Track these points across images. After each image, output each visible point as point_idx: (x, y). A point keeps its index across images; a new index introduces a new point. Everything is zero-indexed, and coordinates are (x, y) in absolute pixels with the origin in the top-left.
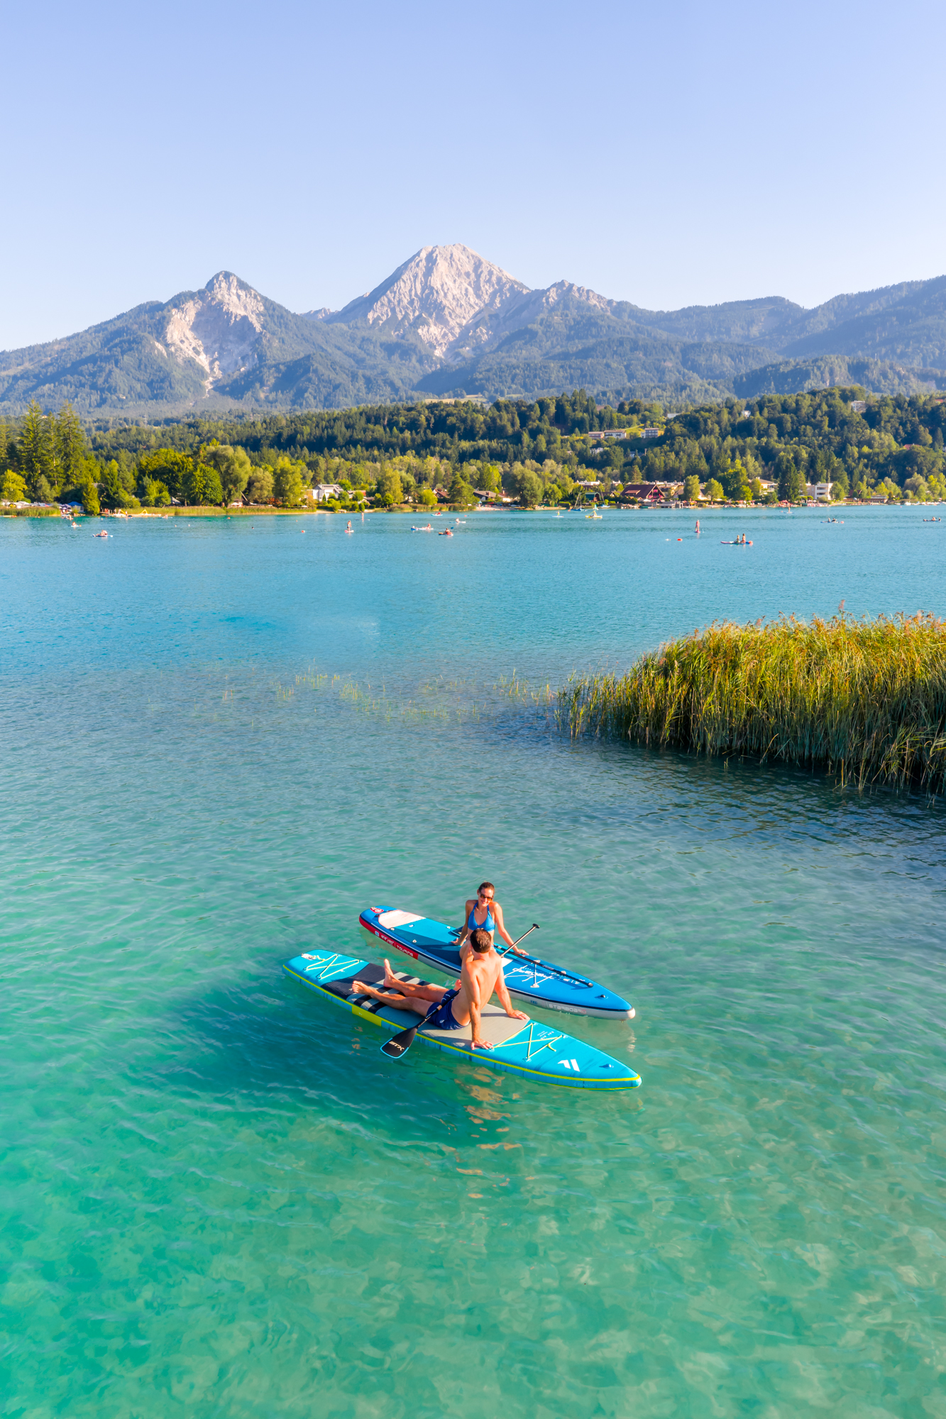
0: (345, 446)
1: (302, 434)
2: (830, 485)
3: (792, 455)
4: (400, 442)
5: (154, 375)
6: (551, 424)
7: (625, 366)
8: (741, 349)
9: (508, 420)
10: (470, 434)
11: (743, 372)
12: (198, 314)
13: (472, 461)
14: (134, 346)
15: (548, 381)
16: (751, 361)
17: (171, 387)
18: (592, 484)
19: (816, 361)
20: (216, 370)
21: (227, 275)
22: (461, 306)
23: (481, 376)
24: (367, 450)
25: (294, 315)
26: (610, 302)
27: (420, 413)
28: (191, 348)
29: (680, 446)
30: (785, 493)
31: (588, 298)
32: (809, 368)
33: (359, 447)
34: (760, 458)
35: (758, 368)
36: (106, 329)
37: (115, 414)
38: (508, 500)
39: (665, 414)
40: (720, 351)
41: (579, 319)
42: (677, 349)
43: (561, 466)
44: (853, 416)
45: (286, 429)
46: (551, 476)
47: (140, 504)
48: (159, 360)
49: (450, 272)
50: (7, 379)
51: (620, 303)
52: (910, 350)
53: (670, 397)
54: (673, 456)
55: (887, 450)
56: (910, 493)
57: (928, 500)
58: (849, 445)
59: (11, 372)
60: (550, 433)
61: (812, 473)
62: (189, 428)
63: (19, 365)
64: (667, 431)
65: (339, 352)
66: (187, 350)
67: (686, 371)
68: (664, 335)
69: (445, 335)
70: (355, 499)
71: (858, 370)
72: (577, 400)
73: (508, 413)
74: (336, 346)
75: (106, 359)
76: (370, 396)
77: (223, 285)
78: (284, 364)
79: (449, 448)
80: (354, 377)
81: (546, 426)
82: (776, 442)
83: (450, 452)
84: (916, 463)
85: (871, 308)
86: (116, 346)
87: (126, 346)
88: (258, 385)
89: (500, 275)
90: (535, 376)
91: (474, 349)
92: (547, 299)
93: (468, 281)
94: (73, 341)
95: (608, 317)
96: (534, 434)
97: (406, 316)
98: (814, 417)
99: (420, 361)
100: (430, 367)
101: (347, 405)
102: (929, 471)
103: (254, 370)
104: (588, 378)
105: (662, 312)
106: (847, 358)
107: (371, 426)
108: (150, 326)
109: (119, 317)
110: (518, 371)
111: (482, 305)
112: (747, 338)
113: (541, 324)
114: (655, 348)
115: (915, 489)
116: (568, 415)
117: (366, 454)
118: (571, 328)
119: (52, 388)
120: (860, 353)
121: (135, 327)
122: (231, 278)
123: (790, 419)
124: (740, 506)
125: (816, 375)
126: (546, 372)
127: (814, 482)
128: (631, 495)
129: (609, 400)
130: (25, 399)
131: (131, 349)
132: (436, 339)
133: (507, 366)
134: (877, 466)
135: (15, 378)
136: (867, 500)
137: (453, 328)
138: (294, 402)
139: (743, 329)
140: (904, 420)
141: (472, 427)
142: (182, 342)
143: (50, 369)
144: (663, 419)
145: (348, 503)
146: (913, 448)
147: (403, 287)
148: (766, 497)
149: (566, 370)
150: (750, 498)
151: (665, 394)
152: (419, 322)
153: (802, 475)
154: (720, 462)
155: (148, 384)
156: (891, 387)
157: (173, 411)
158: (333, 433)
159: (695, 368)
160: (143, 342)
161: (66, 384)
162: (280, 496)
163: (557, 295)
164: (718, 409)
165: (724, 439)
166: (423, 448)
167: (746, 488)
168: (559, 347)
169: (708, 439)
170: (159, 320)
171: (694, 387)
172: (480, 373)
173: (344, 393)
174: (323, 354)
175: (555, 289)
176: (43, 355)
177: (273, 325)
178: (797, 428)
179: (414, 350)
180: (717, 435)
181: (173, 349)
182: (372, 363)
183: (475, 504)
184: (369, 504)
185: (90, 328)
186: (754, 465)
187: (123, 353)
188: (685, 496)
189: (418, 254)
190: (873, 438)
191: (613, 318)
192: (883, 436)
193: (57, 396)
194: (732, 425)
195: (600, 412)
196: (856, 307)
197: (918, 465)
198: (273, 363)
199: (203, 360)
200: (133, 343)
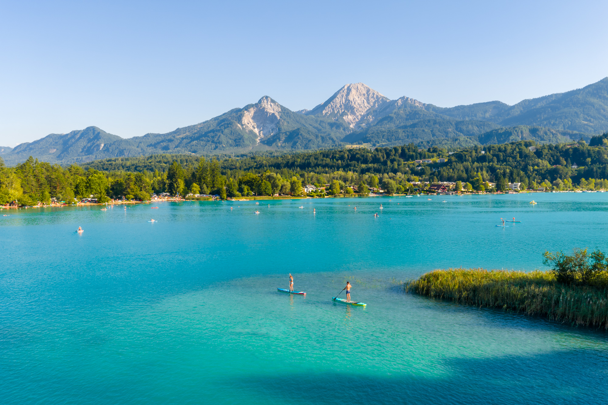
0: (314, 167)
1: (297, 162)
2: (519, 184)
3: (503, 171)
4: (337, 165)
5: (237, 137)
6: (400, 157)
7: (431, 131)
8: (482, 123)
9: (381, 156)
10: (365, 161)
11: (483, 132)
12: (255, 113)
13: (367, 173)
15: (398, 137)
16: (486, 128)
17: (243, 142)
18: (417, 183)
19: (515, 128)
20: (261, 134)
21: (267, 97)
22: (361, 107)
23: (370, 136)
24: (323, 168)
25: (293, 112)
26: (424, 104)
27: (345, 153)
28: (252, 126)
29: (454, 166)
30: (499, 188)
31: (415, 103)
32: (512, 131)
33: (320, 167)
34: (489, 171)
35: (489, 131)
36: (219, 119)
37: (221, 153)
38: (382, 191)
39: (448, 153)
40: (472, 124)
41: (411, 111)
42: (453, 123)
43: (404, 175)
44: (530, 153)
45: (291, 160)
46: (399, 179)
47: (241, 195)
48: (239, 131)
49: (357, 94)
50: (179, 139)
51: (428, 105)
52: (557, 122)
53: (451, 144)
54: (451, 170)
55: (545, 168)
56: (555, 187)
57: (563, 190)
58: (528, 166)
59: (181, 136)
60: (399, 161)
61: (511, 178)
62: (252, 159)
63: (184, 133)
64: (449, 160)
65: (311, 127)
66: (250, 127)
67: (457, 132)
68: (448, 118)
69: (355, 119)
70: (321, 192)
71: (533, 132)
72: (410, 147)
73: (381, 153)
74: (310, 124)
75: (218, 131)
76: (323, 144)
77: (265, 101)
78: (288, 132)
79: (357, 167)
80: (317, 137)
81: (397, 158)
82: (496, 164)
83: (357, 169)
84: (559, 173)
85: (539, 105)
86: (222, 126)
87: (226, 126)
88: (278, 140)
89: (378, 94)
90: (392, 135)
91: (366, 125)
92: (397, 104)
93: (364, 97)
94: (206, 124)
95: (423, 111)
96: (392, 161)
97: (338, 112)
98: (513, 154)
99: (344, 130)
100: (348, 132)
101: (314, 148)
102: (565, 177)
103: (276, 135)
104: (415, 136)
105: (447, 108)
106: (528, 126)
107: (325, 159)
108: (236, 118)
109: (224, 114)
110: (385, 133)
111: (370, 107)
112: (484, 118)
113: (395, 114)
114: (444, 123)
115: (557, 185)
116: (407, 153)
117: (323, 170)
118: (407, 115)
119: (197, 142)
120: (535, 124)
121: (230, 118)
122: (268, 98)
123: (502, 155)
124: (480, 193)
125: (515, 134)
126: (397, 134)
127: (512, 182)
128: (433, 189)
129: (424, 145)
130: (186, 147)
131: (228, 127)
132: (351, 121)
133: (381, 131)
134: (541, 175)
135: (183, 139)
136: (537, 190)
137: (358, 116)
138: (292, 147)
139: (482, 114)
140: (553, 155)
141: (366, 159)
142: (248, 124)
143: (196, 135)
144: (447, 155)
145: (319, 194)
146: (557, 167)
147: (338, 100)
148: (491, 189)
149: (405, 133)
150: (484, 190)
151: (448, 142)
152: (344, 114)
153: (507, 180)
154: (471, 174)
155: (234, 141)
156: (549, 138)
157: (244, 151)
158: (309, 161)
159: (461, 131)
160: (233, 124)
161: (202, 141)
162: (293, 191)
163: (402, 102)
164: (470, 150)
165: (473, 163)
166: (346, 168)
167: (482, 186)
168: (402, 123)
169: (466, 164)
170: (239, 115)
171: (461, 139)
172: (369, 134)
173: (313, 143)
174: (304, 128)
175: (400, 100)
176: (193, 129)
177: (284, 116)
178: (505, 158)
179: (342, 126)
180: (470, 161)
181: (244, 127)
182: (324, 131)
183: (369, 193)
184: (327, 194)
185: (212, 119)
186: (486, 175)
187: (225, 128)
188: (456, 189)
189: (344, 87)
190: (539, 163)
191: (426, 111)
192: (543, 162)
193: (198, 146)
194: (477, 157)
195: (420, 152)
196: (532, 105)
197: (560, 174)
198: (284, 131)
199: (256, 131)
200: (229, 124)
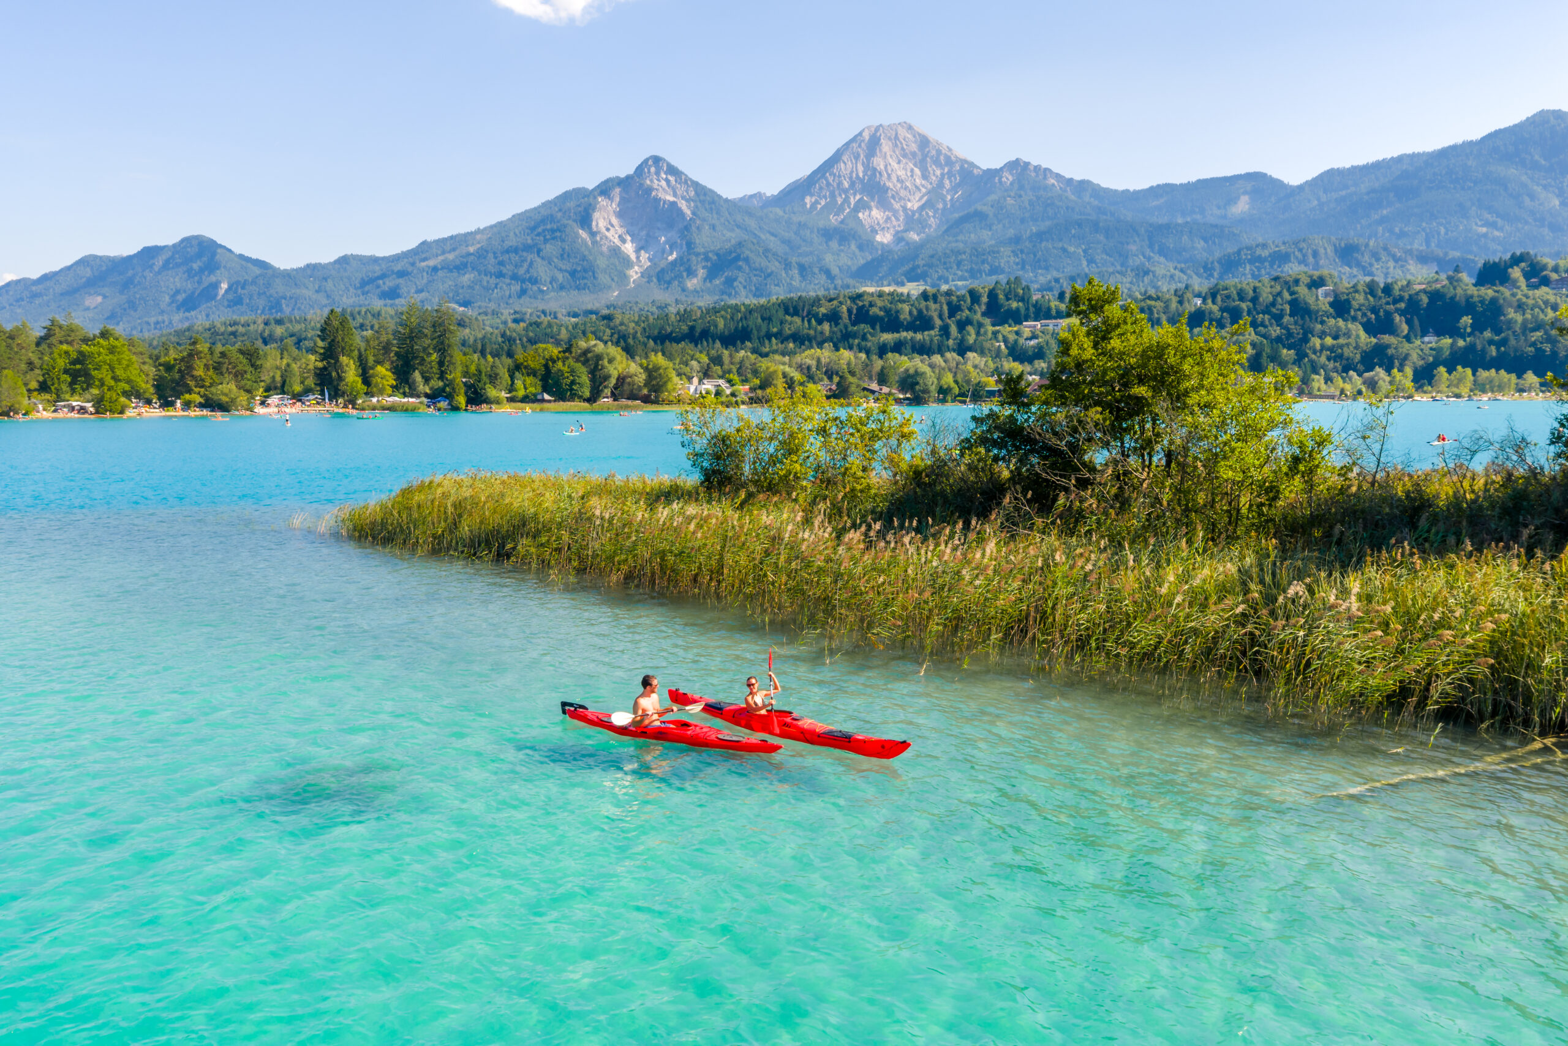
0: (759, 339)
1: (719, 326)
4: (818, 334)
5: (578, 264)
6: (984, 314)
7: (1084, 250)
8: (1216, 230)
9: (936, 311)
10: (892, 323)
11: (1216, 255)
12: (624, 202)
14: (558, 234)
15: (997, 267)
16: (1225, 244)
17: (595, 277)
19: (1299, 242)
20: (643, 259)
21: (657, 160)
22: (906, 188)
23: (925, 262)
24: (782, 344)
25: (727, 200)
26: (1070, 181)
27: (842, 304)
28: (616, 236)
31: (1045, 178)
32: (1289, 250)
33: (774, 340)
35: (1232, 252)
36: (530, 217)
37: (534, 306)
38: (902, 395)
40: (1192, 232)
41: (1035, 199)
42: (1143, 231)
43: (987, 360)
44: (1318, 305)
45: (702, 322)
47: (506, 400)
48: (583, 249)
49: (894, 152)
50: (427, 270)
51: (1081, 182)
52: (1412, 229)
55: (1354, 343)
56: (1364, 389)
58: (1311, 337)
59: (431, 263)
60: (981, 325)
62: (603, 320)
63: (439, 255)
65: (773, 239)
66: (612, 239)
67: (1152, 255)
68: (1129, 216)
69: (889, 220)
71: (1347, 252)
72: (1013, 288)
73: (936, 303)
74: (769, 232)
75: (529, 249)
76: (800, 285)
77: (653, 170)
78: (713, 252)
79: (869, 341)
80: (788, 266)
81: (977, 316)
83: (869, 345)
84: (1383, 356)
85: (1367, 184)
86: (539, 234)
87: (549, 235)
88: (686, 275)
89: (949, 154)
90: (983, 262)
91: (918, 234)
92: (1001, 179)
93: (913, 161)
94: (495, 230)
95: (1068, 198)
96: (962, 326)
97: (846, 201)
98: (1275, 306)
99: (861, 248)
100: (871, 253)
101: (775, 294)
102: (1400, 364)
103: (682, 260)
104: (1039, 263)
105: (1128, 191)
106: (1334, 239)
108: (575, 214)
109: (544, 205)
110: (965, 256)
111: (930, 187)
112: (1224, 218)
113: (992, 206)
114: (1117, 230)
115: (1374, 385)
116: (1002, 305)
118: (1025, 210)
119: (473, 279)
120: (1351, 233)
121: (559, 215)
122: (661, 164)
123: (1247, 308)
125: (1296, 257)
126: (996, 257)
131: (554, 238)
132: (879, 224)
133: (953, 251)
134: (1342, 359)
135: (436, 270)
136: (1317, 397)
137: (897, 213)
138: (723, 291)
139: (1219, 208)
140: (1377, 309)
141: (896, 319)
142: (608, 230)
143: (471, 259)
146: (1384, 340)
147: (844, 169)
149: (1016, 255)
152: (860, 206)
155: (570, 275)
157: (593, 302)
159: (1163, 252)
160: (568, 231)
161: (487, 275)
162: (654, 392)
163: (1012, 175)
164: (1169, 298)
166: (842, 340)
168: (1012, 230)
170: (585, 208)
171: (1159, 272)
172: (924, 259)
173: (776, 281)
174: (756, 241)
175: (1009, 169)
176: (464, 244)
177: (703, 211)
178: (1254, 317)
179: (854, 237)
181: (598, 238)
182: (807, 250)
187: (546, 241)
189: (860, 135)
190: (1339, 329)
191: (1073, 198)
192: (1351, 326)
193: (477, 287)
195: (1037, 302)
196: (1349, 182)
198: (702, 250)
199: (629, 248)
200: (558, 230)
